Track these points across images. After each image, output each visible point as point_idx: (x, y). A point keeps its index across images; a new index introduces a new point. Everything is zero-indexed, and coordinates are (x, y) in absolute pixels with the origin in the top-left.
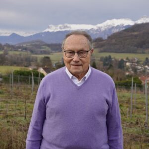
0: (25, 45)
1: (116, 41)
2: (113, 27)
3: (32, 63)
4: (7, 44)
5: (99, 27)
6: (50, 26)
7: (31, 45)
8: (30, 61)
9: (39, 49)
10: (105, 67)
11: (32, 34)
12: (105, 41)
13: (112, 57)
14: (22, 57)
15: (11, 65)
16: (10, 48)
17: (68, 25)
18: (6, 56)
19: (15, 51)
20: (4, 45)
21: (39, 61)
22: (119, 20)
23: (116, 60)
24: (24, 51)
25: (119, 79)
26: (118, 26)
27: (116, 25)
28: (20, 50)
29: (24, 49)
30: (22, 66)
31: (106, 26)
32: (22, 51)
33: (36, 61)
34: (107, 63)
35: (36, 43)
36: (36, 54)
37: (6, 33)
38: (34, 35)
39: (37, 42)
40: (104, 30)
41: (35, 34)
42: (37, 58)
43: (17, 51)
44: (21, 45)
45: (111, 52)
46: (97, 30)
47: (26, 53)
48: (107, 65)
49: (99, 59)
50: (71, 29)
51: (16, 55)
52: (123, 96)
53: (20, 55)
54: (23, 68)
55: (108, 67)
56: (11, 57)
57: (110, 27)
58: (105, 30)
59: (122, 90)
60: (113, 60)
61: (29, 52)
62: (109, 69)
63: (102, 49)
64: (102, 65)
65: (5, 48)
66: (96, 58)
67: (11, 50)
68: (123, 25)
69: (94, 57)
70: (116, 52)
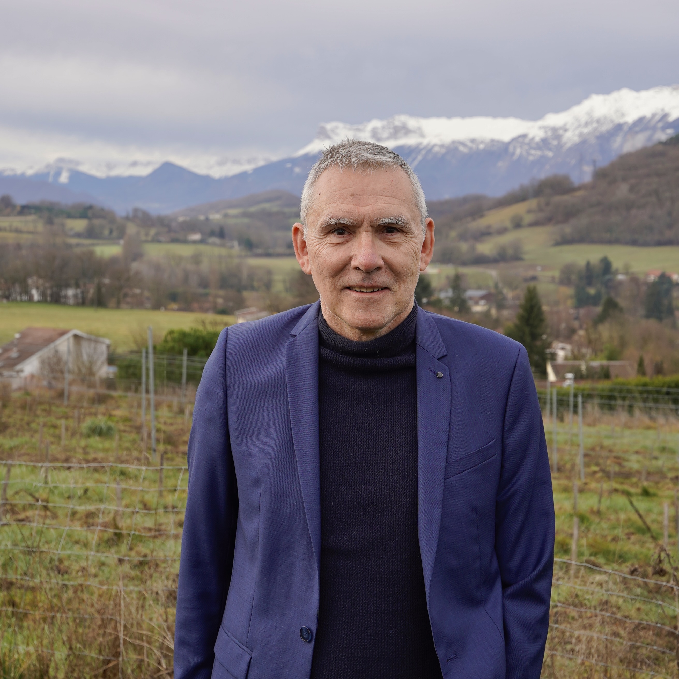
0: (216, 217)
1: (632, 189)
2: (619, 127)
3: (246, 294)
4: (136, 210)
5: (554, 130)
6: (329, 126)
7: (245, 215)
8: (240, 288)
9: (279, 234)
10: (582, 312)
11: (248, 167)
12: (580, 193)
13: (617, 264)
14: (205, 267)
15: (157, 306)
16: (153, 232)
17: (412, 123)
18: (135, 266)
19: (175, 241)
20: (127, 218)
21: (278, 287)
22: (644, 94)
23: (634, 280)
24: (216, 240)
25: (649, 368)
26: (641, 120)
27: (631, 118)
28: (197, 237)
29: (212, 234)
30: (203, 310)
31: (587, 124)
32: (202, 241)
33: (268, 285)
34: (592, 291)
35: (267, 206)
36: (268, 255)
37: (134, 164)
38: (257, 171)
39: (269, 200)
40: (576, 139)
41: (261, 163)
42: (269, 272)
43: (185, 242)
44: (202, 218)
45: (610, 242)
46: (545, 141)
47: (223, 252)
48: (595, 300)
49: (557, 274)
50: (425, 142)
51: (180, 259)
52: (663, 449)
53: (196, 259)
54: (210, 317)
55: (599, 309)
56: (158, 268)
57: (604, 128)
58: (584, 142)
59: (661, 420)
60: (621, 277)
61: (236, 249)
62: (601, 319)
63: (568, 229)
64: (570, 303)
65: (131, 229)
66: (538, 272)
67: (156, 240)
68: (666, 116)
69: (533, 267)
70: (634, 243)
